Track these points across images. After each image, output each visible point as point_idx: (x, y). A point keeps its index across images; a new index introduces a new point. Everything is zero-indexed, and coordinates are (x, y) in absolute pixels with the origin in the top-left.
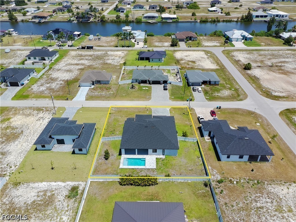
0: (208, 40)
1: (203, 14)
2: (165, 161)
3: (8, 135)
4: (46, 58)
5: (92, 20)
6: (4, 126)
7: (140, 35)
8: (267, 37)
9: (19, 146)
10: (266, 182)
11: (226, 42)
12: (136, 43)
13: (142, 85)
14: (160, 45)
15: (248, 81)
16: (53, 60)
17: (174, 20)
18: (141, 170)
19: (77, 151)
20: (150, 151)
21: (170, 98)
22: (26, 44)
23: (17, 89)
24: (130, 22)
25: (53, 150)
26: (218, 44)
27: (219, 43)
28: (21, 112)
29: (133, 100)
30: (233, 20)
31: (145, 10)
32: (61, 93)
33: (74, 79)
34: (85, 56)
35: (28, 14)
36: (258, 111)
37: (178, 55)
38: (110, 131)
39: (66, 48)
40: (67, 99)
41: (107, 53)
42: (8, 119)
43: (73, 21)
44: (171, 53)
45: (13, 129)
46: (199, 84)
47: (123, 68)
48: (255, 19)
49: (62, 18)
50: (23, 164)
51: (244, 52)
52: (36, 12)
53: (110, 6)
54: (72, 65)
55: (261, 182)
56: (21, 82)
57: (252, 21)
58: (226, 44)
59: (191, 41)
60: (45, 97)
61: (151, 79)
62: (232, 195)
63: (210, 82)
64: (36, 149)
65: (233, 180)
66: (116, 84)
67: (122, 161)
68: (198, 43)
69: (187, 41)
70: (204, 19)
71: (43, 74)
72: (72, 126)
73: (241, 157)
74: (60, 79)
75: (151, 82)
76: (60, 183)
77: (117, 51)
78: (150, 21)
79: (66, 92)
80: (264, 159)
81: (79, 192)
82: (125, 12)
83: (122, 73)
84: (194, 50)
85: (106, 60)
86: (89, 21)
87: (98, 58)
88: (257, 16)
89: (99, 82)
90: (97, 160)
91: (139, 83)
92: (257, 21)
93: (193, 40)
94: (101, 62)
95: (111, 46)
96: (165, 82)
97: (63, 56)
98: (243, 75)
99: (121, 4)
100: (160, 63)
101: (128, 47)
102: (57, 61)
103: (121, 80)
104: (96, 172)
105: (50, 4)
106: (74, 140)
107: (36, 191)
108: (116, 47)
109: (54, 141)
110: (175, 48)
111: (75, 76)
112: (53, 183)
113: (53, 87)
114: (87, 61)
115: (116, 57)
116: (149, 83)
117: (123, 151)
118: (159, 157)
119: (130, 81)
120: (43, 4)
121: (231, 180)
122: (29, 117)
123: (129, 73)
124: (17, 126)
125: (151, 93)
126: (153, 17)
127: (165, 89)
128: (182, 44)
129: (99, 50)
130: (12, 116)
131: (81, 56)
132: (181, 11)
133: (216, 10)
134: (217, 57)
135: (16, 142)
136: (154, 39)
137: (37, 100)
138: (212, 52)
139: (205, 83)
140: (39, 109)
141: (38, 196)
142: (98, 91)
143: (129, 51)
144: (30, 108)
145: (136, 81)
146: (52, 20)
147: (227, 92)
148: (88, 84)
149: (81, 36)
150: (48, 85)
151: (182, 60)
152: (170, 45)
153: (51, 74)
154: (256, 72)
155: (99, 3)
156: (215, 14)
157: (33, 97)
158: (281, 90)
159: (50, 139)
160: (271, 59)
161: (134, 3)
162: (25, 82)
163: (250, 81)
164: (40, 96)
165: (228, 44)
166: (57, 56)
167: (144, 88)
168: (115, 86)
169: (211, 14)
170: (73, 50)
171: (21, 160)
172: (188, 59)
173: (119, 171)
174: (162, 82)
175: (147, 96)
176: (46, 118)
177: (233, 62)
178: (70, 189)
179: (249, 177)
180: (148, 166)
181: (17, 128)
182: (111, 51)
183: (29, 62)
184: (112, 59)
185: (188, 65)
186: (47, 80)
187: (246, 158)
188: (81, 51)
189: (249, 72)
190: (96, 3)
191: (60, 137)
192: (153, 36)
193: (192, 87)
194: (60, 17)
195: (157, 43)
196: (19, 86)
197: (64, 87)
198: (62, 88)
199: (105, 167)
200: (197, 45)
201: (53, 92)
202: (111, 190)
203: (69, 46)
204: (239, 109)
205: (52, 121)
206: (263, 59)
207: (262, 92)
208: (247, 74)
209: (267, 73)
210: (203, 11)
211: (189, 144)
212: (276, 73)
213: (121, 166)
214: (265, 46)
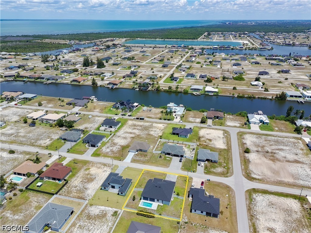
0: (232, 120)
1: (244, 88)
2: (162, 207)
3: (88, 179)
4: (113, 127)
5: (150, 88)
6: (86, 173)
7: (180, 110)
9: (93, 186)
10: (210, 228)
11: (245, 124)
12: (175, 117)
13: (167, 156)
14: (193, 121)
16: (117, 128)
17: (216, 94)
18: (149, 209)
19: (120, 193)
20: (156, 200)
21: (182, 169)
22: (102, 111)
23: (95, 149)
24: (179, 92)
25: (109, 191)
26: (238, 125)
27: (240, 123)
28: (95, 165)
29: (158, 166)
30: (268, 97)
31: (196, 79)
32: (117, 155)
33: (127, 145)
34: (138, 126)
35: (105, 78)
37: (202, 132)
38: (139, 186)
39: (126, 117)
40: (120, 160)
41: (152, 125)
42: (89, 169)
43: (136, 88)
44: (197, 129)
45: (91, 175)
46: (203, 161)
47: (159, 140)
48: (289, 99)
49: (128, 84)
50: (95, 196)
51: (255, 136)
52: (111, 76)
53: (168, 72)
54: (127, 133)
55: (208, 227)
56: (97, 145)
57: (285, 100)
58: (245, 126)
59: (217, 119)
60: (108, 157)
61: (173, 153)
63: (211, 160)
64: (101, 189)
66: (151, 153)
67: (140, 203)
68: (221, 123)
69: (215, 119)
70: (241, 95)
71: (109, 140)
72: (120, 179)
74: (118, 144)
76: (110, 208)
77: (160, 123)
78: (195, 93)
79: (121, 155)
81: (118, 214)
82: (178, 81)
83: (157, 144)
84: (216, 129)
85: (150, 131)
86: (147, 90)
87: (146, 128)
88: (292, 96)
89: (141, 150)
90: (129, 200)
91: (165, 154)
92: (290, 101)
93: (220, 119)
94: (147, 132)
95: (156, 118)
96: (182, 156)
97: (123, 125)
99: (178, 70)
100: (186, 139)
101: (169, 120)
102: (119, 129)
103: (155, 150)
104: (127, 206)
105: (122, 67)
106: (119, 187)
107: (99, 210)
108: (161, 119)
109: (110, 186)
110: (203, 125)
111: (128, 142)
112: (107, 208)
113: (114, 150)
114: (137, 131)
115: (158, 129)
116: (172, 156)
117: (142, 198)
118: (160, 204)
119: (160, 152)
120: (117, 67)
121: (192, 223)
122: (100, 169)
123: (162, 145)
124: (93, 174)
125: (170, 163)
126: (198, 90)
127: (180, 161)
128: (210, 122)
129: (147, 122)
130: (91, 167)
131: (135, 125)
132: (226, 82)
133: (257, 84)
134: (230, 138)
135: (92, 183)
136: (190, 114)
137: (104, 158)
138: (229, 132)
139: (208, 160)
140: (105, 165)
141: (100, 212)
142: (139, 157)
143: (168, 124)
144: (100, 163)
145: (164, 153)
146: (121, 86)
147: (220, 169)
148: (134, 151)
149: (138, 106)
150: (111, 148)
151: (203, 137)
152: (200, 122)
153: (114, 140)
154: (252, 156)
155: (160, 68)
156: (256, 88)
157: (102, 156)
159: (109, 185)
161: (189, 69)
162: (99, 145)
164: (106, 155)
165: (246, 126)
166: (120, 124)
167: (168, 159)
168: (150, 154)
169: (252, 88)
170: (131, 120)
171: (94, 193)
172: (208, 137)
173: (138, 208)
174: (180, 156)
175: (167, 164)
176: (108, 172)
177: (240, 144)
178: (114, 212)
180: (152, 208)
181: (93, 175)
182: (156, 123)
183: (102, 128)
184: (154, 131)
185: (206, 142)
186: (111, 144)
188: (135, 121)
189: (247, 155)
190: (158, 67)
191: (113, 185)
192: (191, 111)
193: (199, 162)
194: (127, 83)
195: (192, 118)
196: (95, 147)
197: (120, 150)
198: (119, 151)
199: (131, 205)
200: (221, 125)
201: (114, 154)
202: (132, 216)
203: (128, 116)
205: (111, 174)
207: (245, 173)
208: (244, 156)
209: (260, 158)
210: (246, 84)
211: (179, 200)
212: (267, 159)
213: (140, 206)
214: (277, 131)
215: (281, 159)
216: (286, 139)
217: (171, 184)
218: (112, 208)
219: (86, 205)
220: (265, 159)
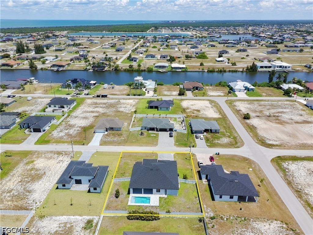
0: (213, 90)
1: (211, 64)
2: (167, 200)
3: (33, 176)
4: (65, 106)
5: (106, 69)
6: (29, 167)
7: (150, 84)
8: (269, 88)
9: (43, 185)
10: (252, 220)
11: (229, 92)
12: (147, 92)
13: (150, 132)
14: (169, 94)
15: (246, 129)
16: (71, 108)
17: (183, 70)
18: (146, 207)
19: (92, 190)
20: (154, 191)
21: (175, 145)
22: (46, 92)
23: (40, 134)
24: (142, 71)
25: (72, 189)
26: (222, 94)
27: (223, 93)
28: (43, 156)
29: (141, 146)
30: (238, 70)
31: (156, 59)
32: (78, 139)
33: (90, 126)
34: (100, 104)
35: (47, 62)
36: (252, 158)
37: (185, 104)
38: (121, 173)
39: (82, 96)
40: (84, 144)
41: (120, 102)
42: (33, 162)
43: (89, 69)
44: (178, 101)
45: (37, 170)
46: (201, 132)
47: (134, 116)
48: (259, 70)
49: (78, 66)
50: (47, 201)
51: (246, 102)
52: (55, 60)
53: (124, 55)
54: (88, 112)
55: (248, 219)
56: (43, 129)
57: (256, 71)
58: (229, 94)
59: (197, 91)
60: (64, 142)
61: (159, 127)
62: (222, 230)
63: (211, 130)
64: (57, 188)
65: (223, 217)
66: (127, 131)
67: (130, 199)
68: (204, 93)
69: (194, 90)
70: (211, 69)
71: (62, 121)
72: (89, 168)
73: (231, 197)
74: (77, 126)
75: (158, 130)
76: (78, 217)
77: (129, 99)
78: (161, 70)
79: (83, 138)
80: (252, 200)
81: (94, 224)
82: (137, 61)
83: (133, 120)
84: (200, 100)
85: (118, 108)
86: (104, 70)
87: (111, 106)
88: (262, 67)
89: (112, 129)
90: (109, 198)
91: (148, 130)
92: (261, 71)
93: (200, 90)
94: (114, 109)
95: (123, 95)
96: (171, 130)
97: (80, 104)
98: (242, 124)
99: (134, 53)
100: (167, 112)
101: (139, 95)
102: (75, 108)
103: (132, 127)
104: (108, 208)
105: (67, 52)
106: (89, 181)
107: (58, 223)
108: (129, 95)
109: (73, 181)
110: (182, 97)
111: (90, 123)
112: (72, 217)
113: (71, 133)
114: (101, 109)
115: (128, 105)
116: (157, 131)
117: (131, 190)
118: (162, 196)
119: (139, 128)
120: (60, 52)
121: (222, 217)
122: (51, 160)
123: (139, 121)
124: (40, 168)
125: (158, 140)
126: (164, 67)
127: (171, 136)
128: (189, 94)
129: (112, 99)
130: (35, 159)
131: (96, 104)
132: (190, 60)
133: (222, 60)
134: (220, 106)
135: (40, 182)
136: (163, 88)
137: (57, 145)
138: (216, 102)
139: (206, 131)
140: (59, 153)
141: (60, 227)
142: (111, 137)
143: (140, 99)
144: (51, 152)
145: (145, 128)
146: (69, 68)
147: (226, 139)
148: (103, 131)
149: (96, 85)
150: (67, 131)
151: (188, 108)
152: (178, 94)
153: (69, 121)
154: (254, 122)
155: (114, 52)
156: (222, 64)
157: (54, 142)
158: (275, 139)
159: (70, 179)
160: (270, 109)
161: (146, 52)
162: (47, 128)
163: (248, 130)
164: (59, 141)
165: (231, 94)
166: (75, 104)
167: (152, 135)
168: (126, 133)
169: (219, 64)
170: (89, 98)
171: (45, 197)
172: (194, 108)
173: (127, 208)
174: (168, 130)
175: (154, 142)
176: (66, 162)
177: (234, 111)
178: (86, 222)
179: (238, 215)
180: (152, 204)
181: (40, 170)
182: (124, 99)
183: (49, 110)
184: (124, 107)
185: (194, 113)
186: (65, 127)
187: (236, 198)
188: (96, 99)
189: (248, 121)
190: (110, 52)
191: (78, 178)
192: (163, 85)
193: (195, 134)
194: (77, 65)
195: (166, 92)
196: (41, 132)
197: (80, 133)
198: (79, 134)
199: (115, 204)
200: (203, 95)
201: (71, 138)
202: (120, 224)
203: (85, 94)
204: (235, 156)
205: (72, 164)
206: (262, 110)
207: (258, 140)
208: (246, 123)
209: (264, 123)
210: (211, 61)
211: (188, 186)
212: (273, 123)
213: (129, 204)
214: (266, 96)
215: (288, 121)
216: (280, 102)
217: (172, 165)
218: (81, 215)
219: (32, 218)
220: (271, 123)
